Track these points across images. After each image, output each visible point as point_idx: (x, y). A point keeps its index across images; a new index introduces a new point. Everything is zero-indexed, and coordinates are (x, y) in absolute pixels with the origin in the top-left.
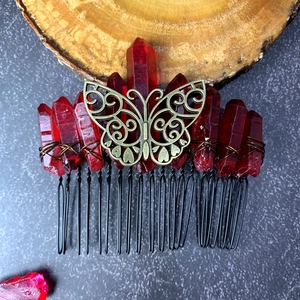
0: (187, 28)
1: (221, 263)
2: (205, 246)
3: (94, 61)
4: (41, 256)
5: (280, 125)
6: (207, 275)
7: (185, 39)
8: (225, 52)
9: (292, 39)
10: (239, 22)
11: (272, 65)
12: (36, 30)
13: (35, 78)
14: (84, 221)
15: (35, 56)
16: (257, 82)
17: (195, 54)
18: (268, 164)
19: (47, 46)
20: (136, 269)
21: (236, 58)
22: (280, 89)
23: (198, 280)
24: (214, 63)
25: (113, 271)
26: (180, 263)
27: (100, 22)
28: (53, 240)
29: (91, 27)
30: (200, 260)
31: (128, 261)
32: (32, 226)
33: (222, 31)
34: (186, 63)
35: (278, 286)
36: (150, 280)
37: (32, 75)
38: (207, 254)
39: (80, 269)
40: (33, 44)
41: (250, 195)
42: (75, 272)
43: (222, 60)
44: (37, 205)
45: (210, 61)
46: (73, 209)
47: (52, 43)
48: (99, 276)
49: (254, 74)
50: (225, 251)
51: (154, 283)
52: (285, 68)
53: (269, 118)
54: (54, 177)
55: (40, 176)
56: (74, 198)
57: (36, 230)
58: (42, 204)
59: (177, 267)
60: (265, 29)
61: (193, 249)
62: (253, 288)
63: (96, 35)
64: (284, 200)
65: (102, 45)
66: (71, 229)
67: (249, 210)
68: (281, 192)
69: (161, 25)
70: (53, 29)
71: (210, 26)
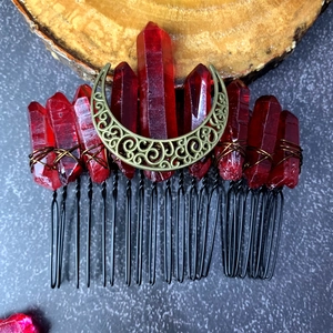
0: (206, 13)
1: (253, 297)
2: (233, 276)
3: (95, 52)
4: (29, 293)
5: (318, 128)
6: (236, 313)
7: (205, 26)
8: (251, 41)
9: (328, 29)
10: (266, 6)
11: (305, 59)
12: (26, 16)
13: (23, 75)
14: (85, 250)
15: (23, 49)
16: (288, 79)
17: (217, 44)
18: (305, 175)
19: (40, 34)
20: (149, 308)
21: (264, 48)
22: (316, 87)
23: (225, 320)
24: (239, 53)
25: (119, 311)
26: (203, 299)
27: (103, 6)
28: (44, 272)
29: (92, 12)
30: (227, 295)
31: (138, 298)
32: (18, 256)
33: (247, 17)
34: (206, 53)
35: (323, 325)
36: (166, 321)
37: (20, 72)
38: (235, 286)
39: (78, 309)
40: (21, 35)
41: (286, 213)
42: (72, 313)
43: (248, 49)
44: (24, 229)
45: (234, 51)
46: (70, 234)
47: (45, 30)
48: (103, 317)
49: (284, 70)
50: (258, 282)
51: (172, 325)
52: (321, 62)
53: (306, 120)
54: (47, 195)
55: (28, 193)
56: (71, 220)
57: (23, 261)
58: (31, 228)
59: (199, 303)
60: (296, 15)
61: (218, 280)
62: (293, 328)
63: (98, 22)
64: (326, 218)
65: (105, 33)
66: (68, 258)
67: (285, 231)
68: (322, 209)
69: (175, 10)
70: (47, 14)
71: (232, 11)
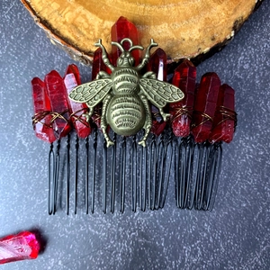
0: (166, 9)
1: (198, 223)
2: (183, 208)
3: (82, 39)
4: (33, 217)
5: (251, 98)
6: (186, 235)
7: (164, 19)
8: (200, 30)
9: (261, 22)
10: (212, 3)
11: (243, 45)
12: (31, 12)
13: (30, 56)
14: (73, 185)
15: (30, 37)
16: (230, 60)
17: (173, 32)
18: (240, 134)
19: (41, 26)
20: (121, 229)
21: (210, 36)
22: (251, 66)
23: (177, 240)
24: (191, 39)
25: (99, 232)
26: (161, 224)
27: (88, 4)
28: (45, 202)
29: (80, 9)
30: (179, 222)
31: (113, 222)
32: (25, 190)
33: (197, 12)
34: (165, 40)
35: (251, 246)
36: (133, 240)
37: (28, 54)
38: (185, 215)
39: (69, 229)
40: (28, 27)
41: (225, 162)
42: (65, 232)
43: (197, 37)
44: (30, 170)
45: (187, 38)
46: (63, 174)
47: (45, 23)
48: (86, 235)
49: (226, 53)
50: (202, 212)
51: (137, 242)
52: (255, 47)
53: (241, 92)
54: (46, 145)
55: (33, 144)
56: (64, 164)
57: (29, 194)
58: (35, 169)
59: (158, 227)
60: (235, 10)
61: (172, 211)
62: (228, 247)
63: (84, 16)
64: (256, 166)
65: (90, 25)
66: (61, 192)
67: (223, 175)
68: (253, 159)
69: (142, 7)
70: (46, 10)
71: (186, 8)
